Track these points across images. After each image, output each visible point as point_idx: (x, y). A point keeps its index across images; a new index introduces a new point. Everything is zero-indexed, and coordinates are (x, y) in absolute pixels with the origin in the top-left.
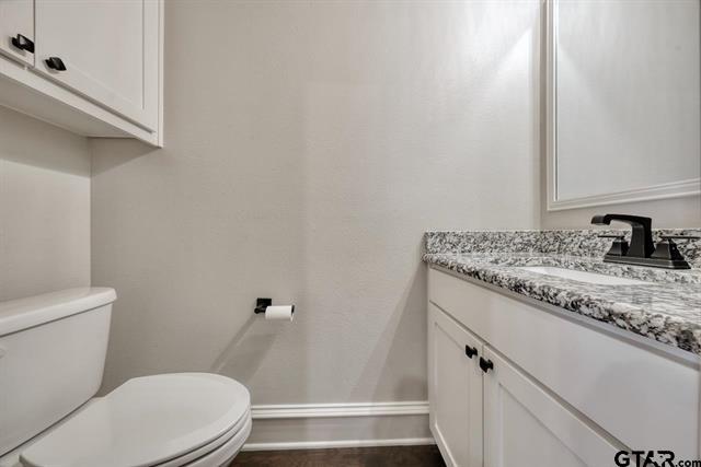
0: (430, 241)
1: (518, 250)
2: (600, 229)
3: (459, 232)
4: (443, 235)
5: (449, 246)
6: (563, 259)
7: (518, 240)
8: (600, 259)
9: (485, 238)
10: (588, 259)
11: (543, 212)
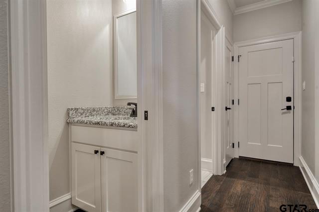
0: (71, 112)
1: (106, 115)
2: (129, 107)
3: (83, 108)
4: (77, 109)
5: (79, 114)
6: (120, 117)
7: (106, 111)
8: (129, 116)
9: (94, 110)
10: (126, 116)
11: (114, 99)
